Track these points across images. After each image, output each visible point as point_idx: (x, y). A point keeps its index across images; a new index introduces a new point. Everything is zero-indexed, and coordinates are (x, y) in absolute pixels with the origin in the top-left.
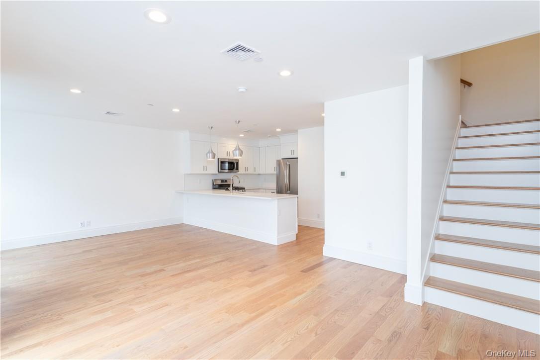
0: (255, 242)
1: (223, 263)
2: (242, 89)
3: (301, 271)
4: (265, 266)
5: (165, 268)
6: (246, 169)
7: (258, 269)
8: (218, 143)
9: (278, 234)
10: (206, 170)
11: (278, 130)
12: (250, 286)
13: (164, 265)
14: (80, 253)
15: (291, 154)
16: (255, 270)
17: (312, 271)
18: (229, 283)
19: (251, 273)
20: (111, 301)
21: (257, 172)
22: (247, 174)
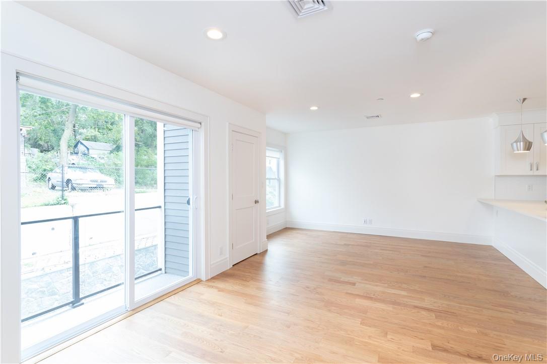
5: (360, 283)
10: (537, 169)
12: (384, 360)
13: (365, 280)
16: (445, 350)
19: (430, 348)
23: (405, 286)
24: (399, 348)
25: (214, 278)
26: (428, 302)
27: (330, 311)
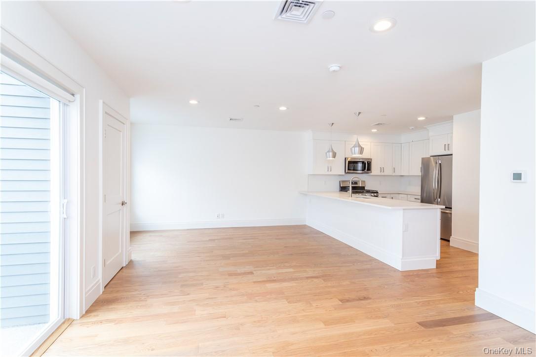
0: (371, 260)
1: (315, 280)
2: (334, 67)
3: (420, 324)
4: (365, 298)
5: (255, 271)
6: (382, 170)
7: (354, 300)
8: (345, 141)
9: (403, 256)
10: (331, 171)
11: (421, 118)
12: (327, 323)
13: (257, 267)
14: (207, 241)
15: (445, 150)
16: (348, 301)
17: (441, 328)
18: (303, 310)
19: (341, 303)
20: (188, 294)
21: (397, 173)
22: (384, 176)
23: (287, 264)
24: (326, 310)
25: (88, 312)
26: (310, 272)
27: (256, 301)
